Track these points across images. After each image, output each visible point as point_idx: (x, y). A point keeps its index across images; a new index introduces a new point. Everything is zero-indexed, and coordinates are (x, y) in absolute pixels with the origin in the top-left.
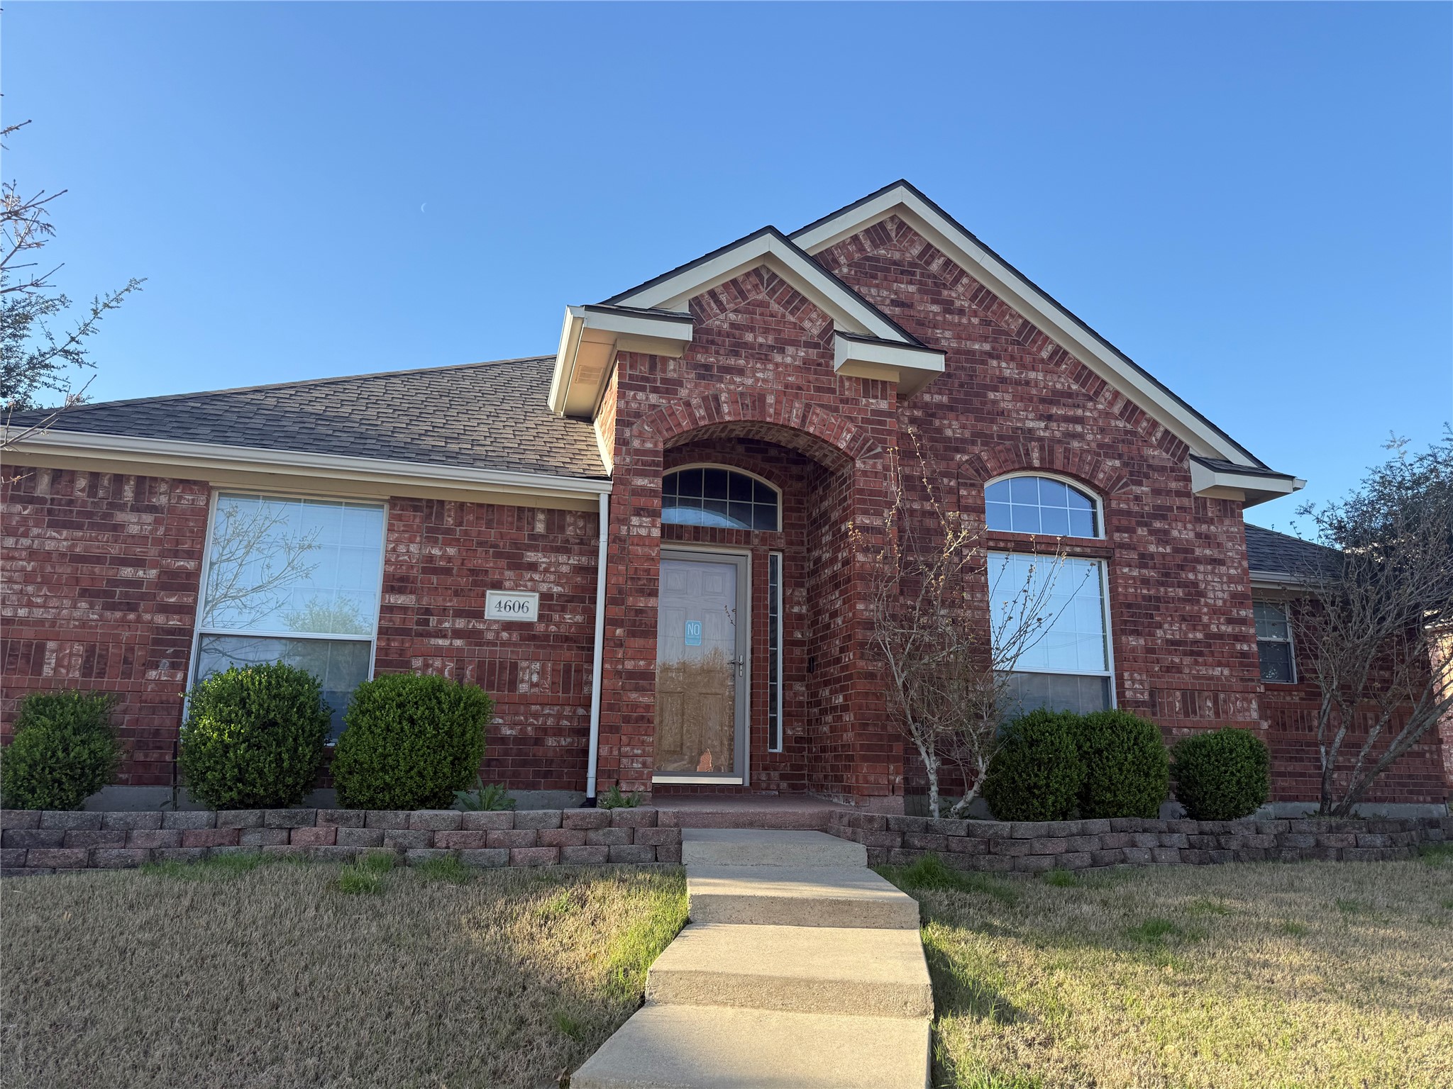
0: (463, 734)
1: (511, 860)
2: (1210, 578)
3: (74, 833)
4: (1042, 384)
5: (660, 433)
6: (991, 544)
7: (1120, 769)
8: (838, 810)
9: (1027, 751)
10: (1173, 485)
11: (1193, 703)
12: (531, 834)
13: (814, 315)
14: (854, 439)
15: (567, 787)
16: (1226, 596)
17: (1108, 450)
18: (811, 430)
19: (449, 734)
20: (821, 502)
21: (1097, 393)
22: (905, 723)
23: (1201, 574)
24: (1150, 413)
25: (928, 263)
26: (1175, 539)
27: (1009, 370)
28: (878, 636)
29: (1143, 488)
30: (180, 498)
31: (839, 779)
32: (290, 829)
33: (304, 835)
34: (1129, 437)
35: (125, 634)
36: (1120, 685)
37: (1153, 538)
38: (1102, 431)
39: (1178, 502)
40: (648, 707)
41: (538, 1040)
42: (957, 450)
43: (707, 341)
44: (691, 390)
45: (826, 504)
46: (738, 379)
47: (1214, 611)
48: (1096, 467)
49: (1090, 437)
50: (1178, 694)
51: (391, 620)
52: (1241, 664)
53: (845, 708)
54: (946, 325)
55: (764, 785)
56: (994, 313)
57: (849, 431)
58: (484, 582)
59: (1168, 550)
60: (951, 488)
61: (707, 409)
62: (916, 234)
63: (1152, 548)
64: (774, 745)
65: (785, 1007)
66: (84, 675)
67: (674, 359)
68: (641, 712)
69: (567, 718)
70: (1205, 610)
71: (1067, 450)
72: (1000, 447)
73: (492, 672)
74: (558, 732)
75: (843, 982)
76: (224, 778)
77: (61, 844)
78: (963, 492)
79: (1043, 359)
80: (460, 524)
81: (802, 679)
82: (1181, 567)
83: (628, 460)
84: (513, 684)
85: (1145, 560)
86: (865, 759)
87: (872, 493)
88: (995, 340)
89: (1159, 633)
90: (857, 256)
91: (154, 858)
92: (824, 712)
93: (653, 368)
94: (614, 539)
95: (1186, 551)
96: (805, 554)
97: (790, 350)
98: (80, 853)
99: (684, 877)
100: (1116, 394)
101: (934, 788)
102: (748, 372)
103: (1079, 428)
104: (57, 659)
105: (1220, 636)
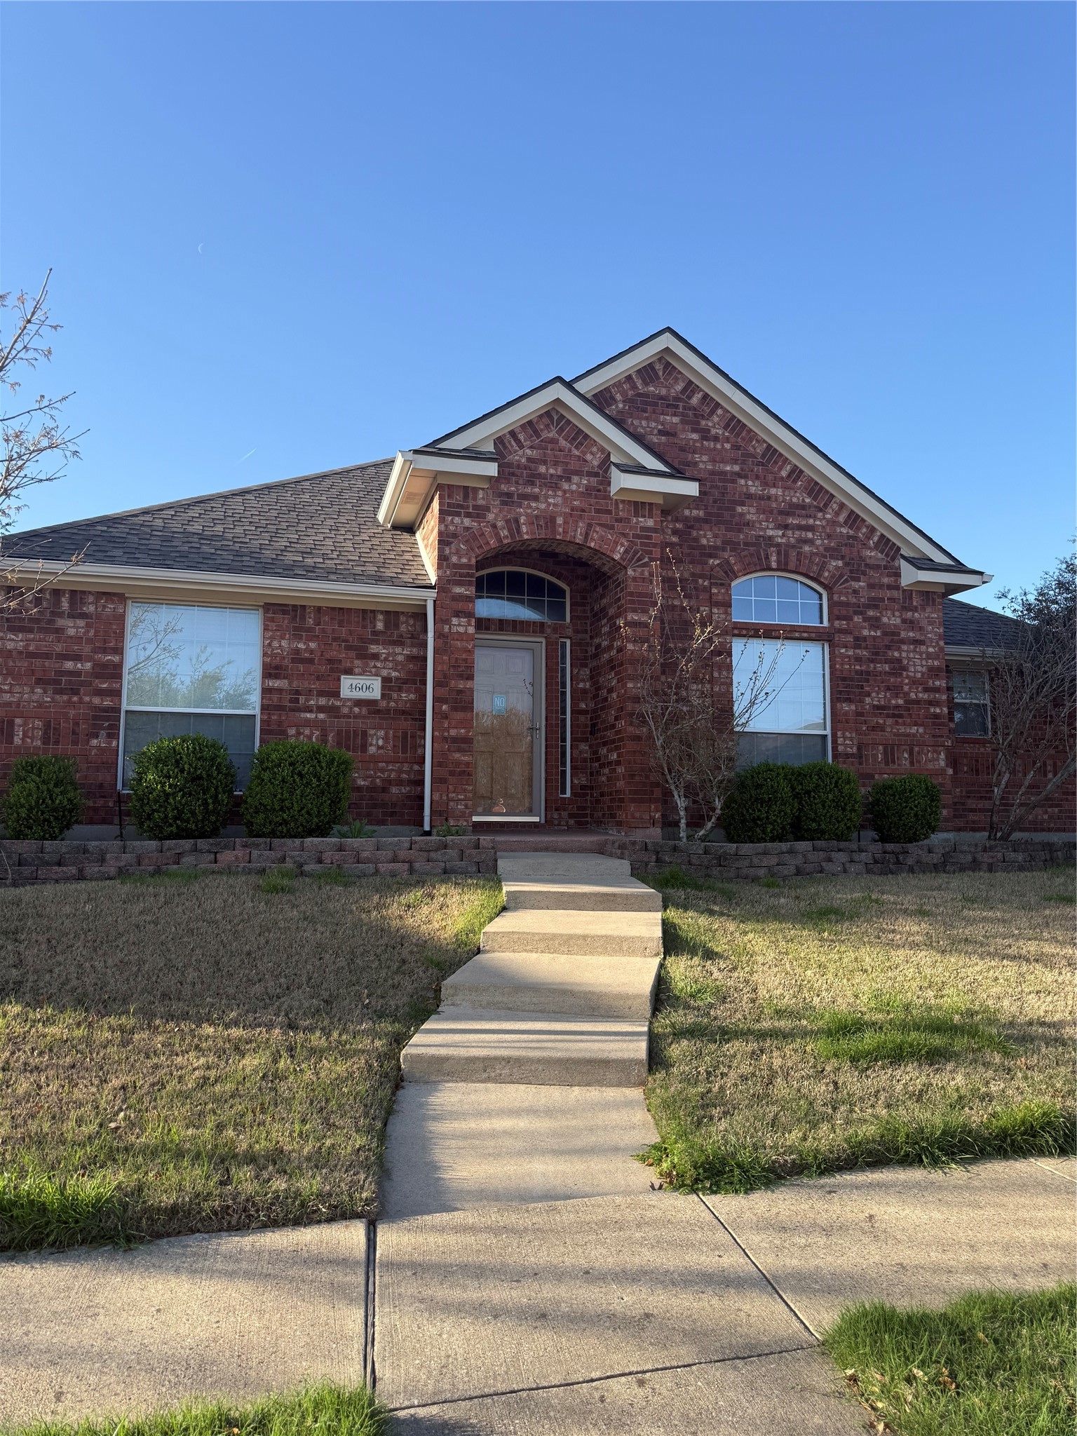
0: (337, 784)
1: (377, 872)
2: (912, 655)
3: (67, 856)
4: (781, 498)
5: (472, 550)
6: (736, 632)
7: (824, 806)
8: (611, 838)
9: (753, 793)
10: (886, 580)
11: (893, 755)
12: (390, 854)
13: (595, 449)
14: (626, 552)
15: (408, 823)
16: (924, 669)
17: (833, 553)
18: (592, 545)
19: (328, 784)
20: (601, 599)
21: (826, 505)
22: (663, 774)
23: (905, 652)
24: (869, 521)
25: (690, 397)
26: (885, 624)
27: (754, 487)
28: (645, 708)
29: (861, 584)
30: (104, 607)
31: (613, 816)
32: (216, 853)
33: (227, 857)
34: (851, 541)
35: (72, 713)
36: (834, 741)
37: (866, 624)
38: (829, 536)
39: (888, 594)
40: (468, 764)
41: (416, 970)
42: (711, 556)
43: (509, 474)
44: (497, 515)
45: (604, 601)
46: (534, 505)
47: (914, 682)
48: (823, 567)
49: (818, 542)
50: (881, 747)
51: (270, 699)
52: (934, 724)
53: (618, 763)
54: (703, 450)
55: (556, 822)
56: (743, 439)
57: (622, 545)
58: (339, 669)
59: (879, 634)
60: (705, 587)
61: (510, 530)
62: (680, 372)
63: (866, 632)
64: (564, 792)
65: (569, 953)
66: (44, 743)
67: (483, 489)
68: (463, 768)
69: (406, 772)
70: (907, 681)
71: (799, 554)
72: (746, 553)
73: (348, 738)
74: (400, 783)
75: (606, 937)
76: (166, 816)
77: (59, 864)
78: (714, 590)
79: (782, 478)
80: (319, 624)
81: (586, 740)
82: (888, 647)
83: (448, 572)
84: (364, 747)
85: (859, 642)
86: (633, 801)
87: (640, 595)
88: (744, 462)
89: (868, 700)
90: (631, 393)
91: (122, 873)
92: (602, 766)
93: (466, 497)
94: (439, 635)
95: (893, 634)
96: (588, 640)
97: (575, 479)
98: (73, 870)
99: (500, 882)
100: (842, 505)
101: (683, 821)
102: (542, 499)
103: (810, 535)
104: (23, 731)
105: (918, 702)
